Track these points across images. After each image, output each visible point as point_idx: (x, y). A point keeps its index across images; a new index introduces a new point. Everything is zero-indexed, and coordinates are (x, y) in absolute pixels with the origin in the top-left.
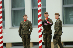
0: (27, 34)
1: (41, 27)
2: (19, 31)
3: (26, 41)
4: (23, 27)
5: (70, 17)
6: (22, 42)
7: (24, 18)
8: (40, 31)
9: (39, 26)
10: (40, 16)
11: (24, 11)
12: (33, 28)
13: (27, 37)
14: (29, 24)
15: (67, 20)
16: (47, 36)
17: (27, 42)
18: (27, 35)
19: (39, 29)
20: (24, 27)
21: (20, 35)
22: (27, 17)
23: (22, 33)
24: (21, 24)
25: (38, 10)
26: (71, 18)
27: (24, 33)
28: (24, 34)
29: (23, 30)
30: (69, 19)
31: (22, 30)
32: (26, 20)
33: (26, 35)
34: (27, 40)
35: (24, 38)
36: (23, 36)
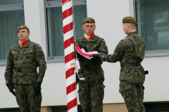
0: (30, 82)
1: (73, 61)
2: (6, 75)
3: (29, 105)
4: (19, 63)
5: (156, 29)
6: (17, 106)
7: (19, 34)
8: (69, 74)
9: (67, 59)
10: (69, 28)
11: (23, 15)
12: (48, 65)
13: (32, 92)
14: (34, 53)
15: (149, 39)
16: (89, 86)
17: (33, 107)
18: (31, 87)
19: (69, 66)
20: (21, 61)
21: (11, 86)
22: (29, 32)
23: (15, 81)
24: (11, 54)
25: (63, 11)
26: (160, 31)
27: (21, 81)
28: (22, 84)
29: (19, 70)
30: (156, 36)
31: (15, 73)
32: (26, 42)
33: (28, 85)
34: (31, 100)
35: (22, 96)
36: (20, 88)
